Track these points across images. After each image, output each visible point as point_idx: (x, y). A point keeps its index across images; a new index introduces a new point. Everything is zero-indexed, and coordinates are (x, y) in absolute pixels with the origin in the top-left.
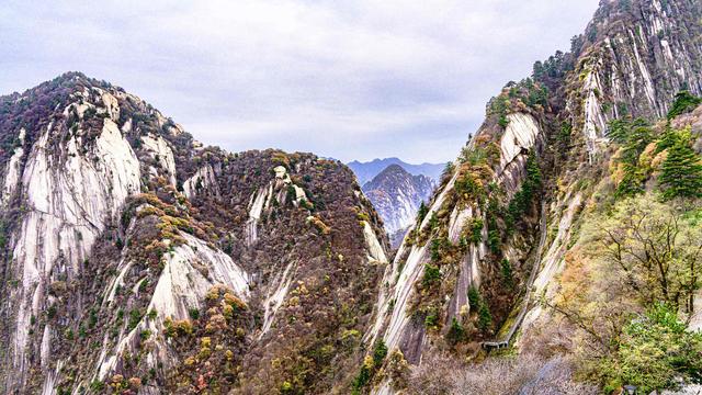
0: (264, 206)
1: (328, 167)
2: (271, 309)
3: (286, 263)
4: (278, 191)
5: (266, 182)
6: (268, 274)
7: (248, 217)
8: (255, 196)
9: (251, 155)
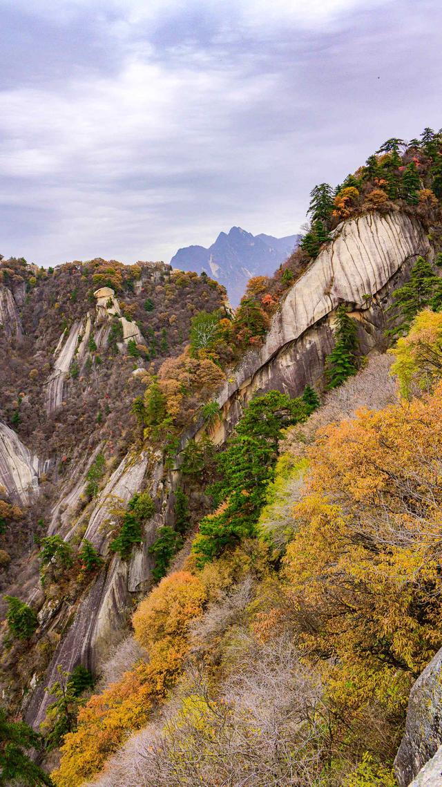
0: (76, 351)
2: (59, 519)
3: (94, 444)
4: (99, 327)
5: (83, 313)
6: (69, 460)
7: (52, 369)
8: (67, 336)
9: (70, 269)
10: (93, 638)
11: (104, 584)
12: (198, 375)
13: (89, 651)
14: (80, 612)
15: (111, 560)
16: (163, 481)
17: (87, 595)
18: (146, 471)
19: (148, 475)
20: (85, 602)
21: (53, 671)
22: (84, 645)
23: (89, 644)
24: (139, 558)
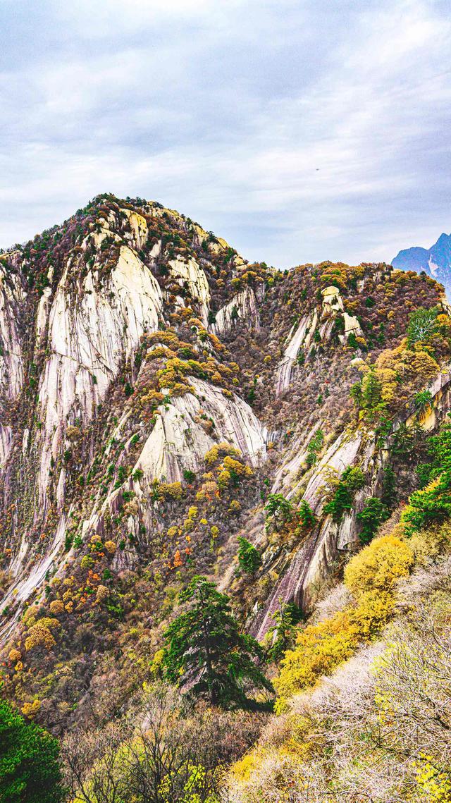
0: (303, 342)
1: (403, 282)
2: (281, 481)
3: (314, 421)
4: (324, 322)
5: (310, 309)
6: (292, 433)
7: (282, 356)
8: (296, 327)
9: (303, 271)
10: (305, 583)
11: (317, 539)
12: (413, 366)
13: (301, 592)
14: (295, 559)
15: (324, 520)
16: (375, 458)
17: (302, 546)
18: (359, 448)
19: (361, 451)
20: (300, 552)
21: (271, 603)
22: (298, 586)
23: (302, 587)
24: (348, 522)
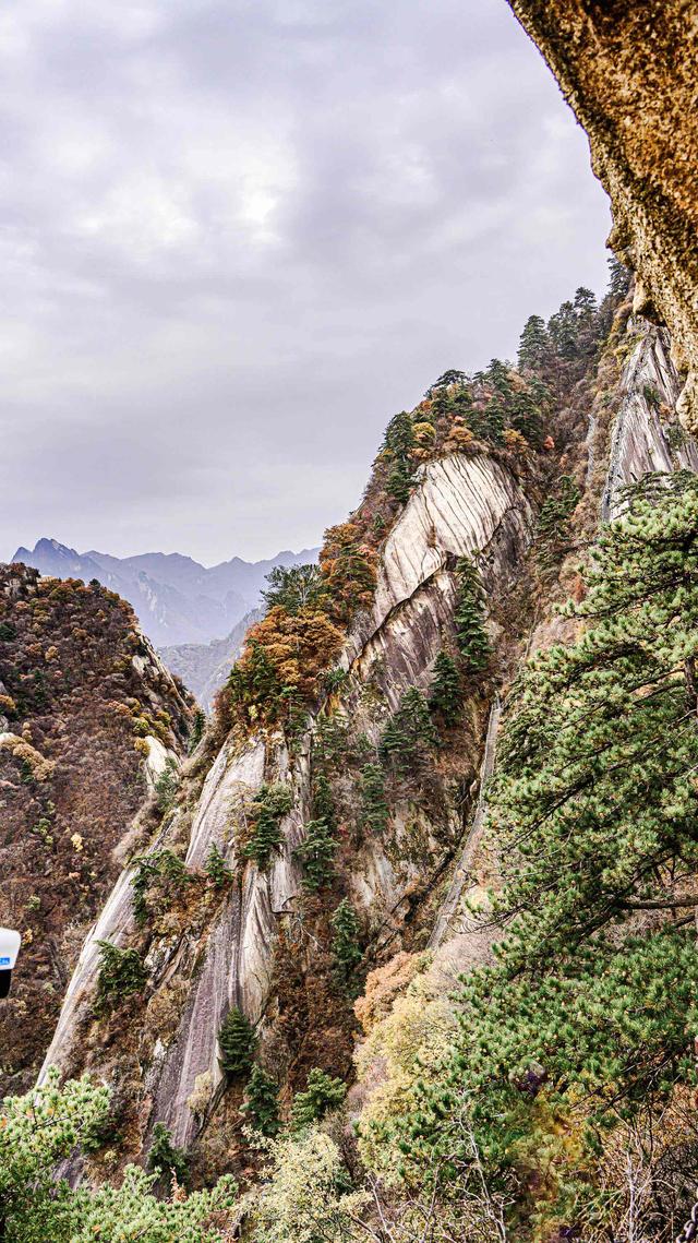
10: (241, 975)
11: (241, 903)
12: (308, 637)
13: (238, 991)
14: (213, 945)
15: (242, 873)
16: (292, 768)
17: (219, 921)
18: (265, 759)
19: (270, 761)
20: (217, 933)
21: (191, 1027)
22: (230, 985)
23: (238, 982)
24: (282, 867)
